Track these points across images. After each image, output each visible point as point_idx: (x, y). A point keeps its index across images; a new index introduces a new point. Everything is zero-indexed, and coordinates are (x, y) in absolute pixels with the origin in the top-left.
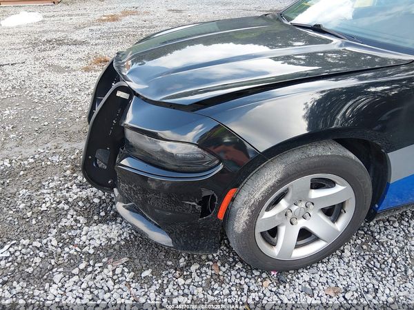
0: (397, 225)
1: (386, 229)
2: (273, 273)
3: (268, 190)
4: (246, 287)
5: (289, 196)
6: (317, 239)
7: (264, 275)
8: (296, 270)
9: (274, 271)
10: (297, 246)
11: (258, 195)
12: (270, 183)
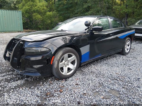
0: (86, 68)
1: (85, 69)
2: (64, 80)
3: (60, 56)
4: (59, 84)
5: (64, 59)
6: (72, 70)
7: (62, 81)
8: (69, 78)
9: (64, 79)
10: (68, 72)
11: (58, 58)
12: (60, 55)
